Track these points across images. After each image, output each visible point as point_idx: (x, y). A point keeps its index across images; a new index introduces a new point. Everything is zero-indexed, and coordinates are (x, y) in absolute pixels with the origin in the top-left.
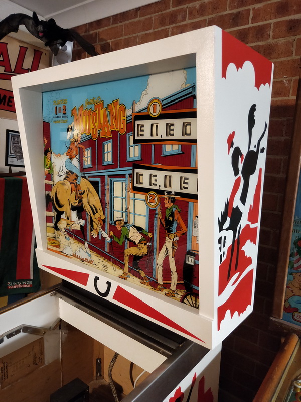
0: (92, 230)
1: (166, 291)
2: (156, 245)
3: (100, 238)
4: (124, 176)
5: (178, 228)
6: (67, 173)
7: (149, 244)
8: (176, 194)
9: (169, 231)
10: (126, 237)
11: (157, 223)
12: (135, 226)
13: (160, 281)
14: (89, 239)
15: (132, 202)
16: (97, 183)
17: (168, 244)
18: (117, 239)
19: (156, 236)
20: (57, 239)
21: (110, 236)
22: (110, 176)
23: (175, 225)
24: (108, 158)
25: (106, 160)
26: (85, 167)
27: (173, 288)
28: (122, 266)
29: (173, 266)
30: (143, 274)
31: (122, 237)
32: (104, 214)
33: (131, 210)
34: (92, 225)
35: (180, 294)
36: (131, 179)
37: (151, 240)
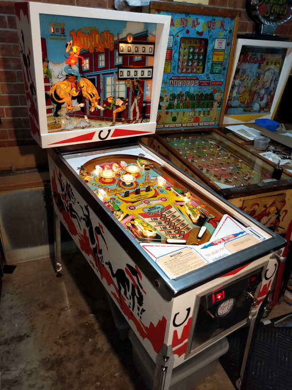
0: (90, 108)
1: (134, 122)
2: (130, 103)
3: (97, 110)
4: (112, 73)
5: (140, 93)
6: (67, 76)
7: (127, 104)
8: (140, 78)
9: (136, 95)
10: (114, 105)
11: (131, 93)
12: (119, 98)
13: (132, 119)
14: (88, 113)
15: (117, 86)
16: (94, 79)
17: (136, 101)
18: (108, 108)
19: (130, 99)
20: (58, 123)
21: (103, 107)
22: (103, 74)
23: (139, 92)
24: (102, 64)
25: (100, 65)
26: (84, 70)
27: (137, 119)
28: (112, 120)
29: (137, 110)
30: (123, 119)
31: (112, 105)
32: (99, 96)
33: (117, 90)
34: (90, 104)
35: (140, 120)
36: (117, 74)
37: (128, 102)
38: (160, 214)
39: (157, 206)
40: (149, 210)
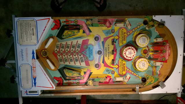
38: (83, 53)
39: (91, 56)
40: (89, 48)
